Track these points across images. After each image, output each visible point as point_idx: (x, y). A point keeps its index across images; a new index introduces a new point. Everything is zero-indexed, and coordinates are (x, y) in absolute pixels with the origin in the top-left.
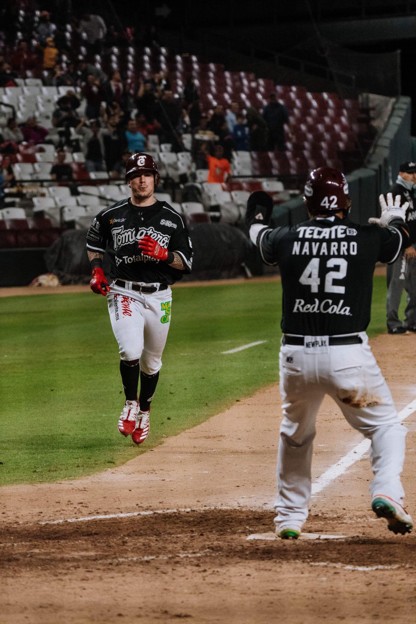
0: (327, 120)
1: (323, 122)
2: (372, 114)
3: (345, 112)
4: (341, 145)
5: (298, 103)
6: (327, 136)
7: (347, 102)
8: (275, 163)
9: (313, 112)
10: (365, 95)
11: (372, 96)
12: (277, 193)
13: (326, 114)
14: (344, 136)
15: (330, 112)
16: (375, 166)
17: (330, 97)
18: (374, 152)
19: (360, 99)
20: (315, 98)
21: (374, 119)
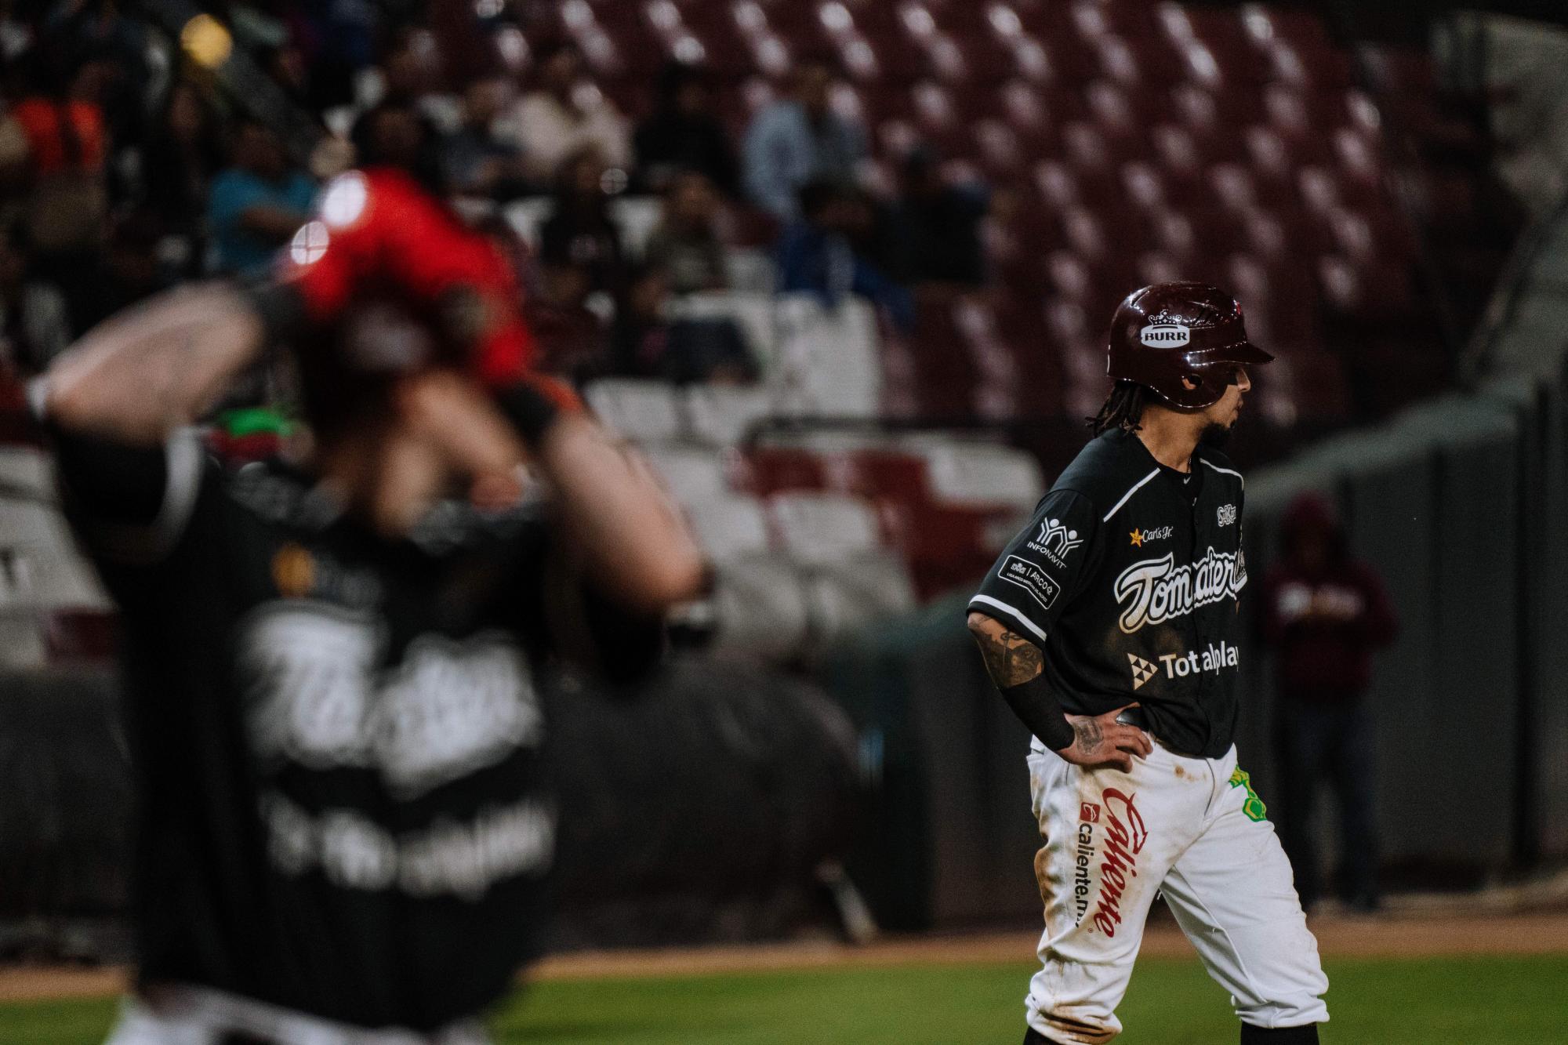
0: (1265, 147)
1: (1241, 157)
2: (1502, 120)
3: (1364, 112)
4: (1339, 280)
5: (1119, 59)
6: (1265, 231)
7: (1375, 60)
8: (996, 361)
9: (1196, 105)
10: (1467, 25)
11: (1504, 32)
12: (1002, 513)
13: (1261, 117)
14: (1353, 231)
15: (1284, 107)
16: (1519, 388)
17: (1285, 30)
18: (1511, 317)
19: (1442, 44)
20: (1206, 34)
21: (1511, 148)
